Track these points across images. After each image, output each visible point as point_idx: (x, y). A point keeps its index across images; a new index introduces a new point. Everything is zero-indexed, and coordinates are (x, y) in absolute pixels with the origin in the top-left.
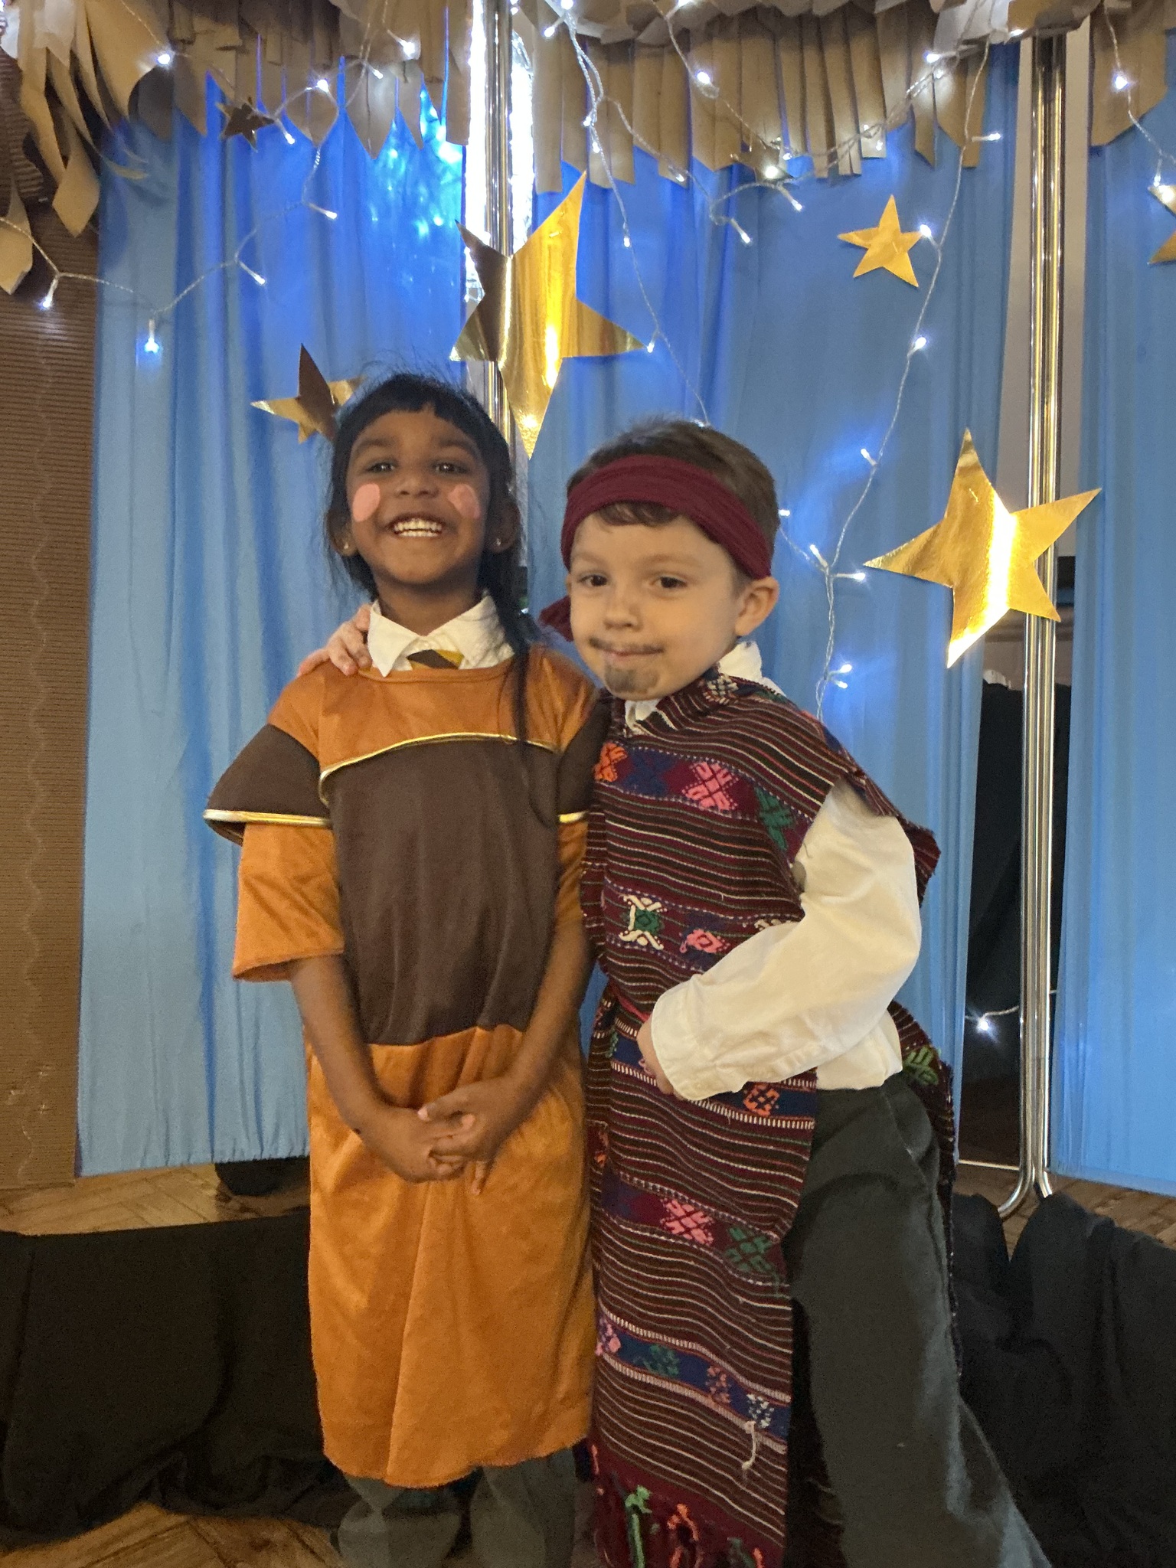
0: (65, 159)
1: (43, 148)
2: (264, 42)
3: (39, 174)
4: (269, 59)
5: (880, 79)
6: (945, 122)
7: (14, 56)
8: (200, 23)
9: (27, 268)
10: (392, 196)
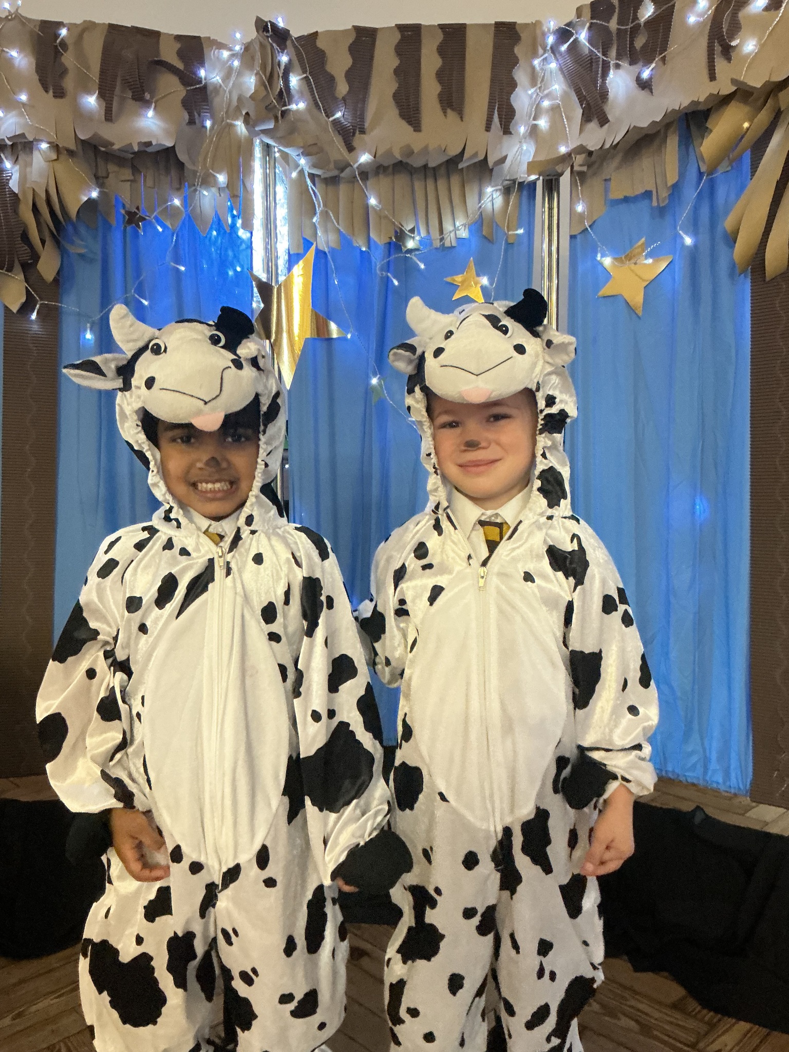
0: (43, 242)
1: (31, 237)
2: (145, 177)
3: (29, 251)
4: (148, 185)
5: (465, 196)
6: (498, 219)
7: (17, 192)
8: (112, 168)
9: (23, 299)
10: (214, 255)
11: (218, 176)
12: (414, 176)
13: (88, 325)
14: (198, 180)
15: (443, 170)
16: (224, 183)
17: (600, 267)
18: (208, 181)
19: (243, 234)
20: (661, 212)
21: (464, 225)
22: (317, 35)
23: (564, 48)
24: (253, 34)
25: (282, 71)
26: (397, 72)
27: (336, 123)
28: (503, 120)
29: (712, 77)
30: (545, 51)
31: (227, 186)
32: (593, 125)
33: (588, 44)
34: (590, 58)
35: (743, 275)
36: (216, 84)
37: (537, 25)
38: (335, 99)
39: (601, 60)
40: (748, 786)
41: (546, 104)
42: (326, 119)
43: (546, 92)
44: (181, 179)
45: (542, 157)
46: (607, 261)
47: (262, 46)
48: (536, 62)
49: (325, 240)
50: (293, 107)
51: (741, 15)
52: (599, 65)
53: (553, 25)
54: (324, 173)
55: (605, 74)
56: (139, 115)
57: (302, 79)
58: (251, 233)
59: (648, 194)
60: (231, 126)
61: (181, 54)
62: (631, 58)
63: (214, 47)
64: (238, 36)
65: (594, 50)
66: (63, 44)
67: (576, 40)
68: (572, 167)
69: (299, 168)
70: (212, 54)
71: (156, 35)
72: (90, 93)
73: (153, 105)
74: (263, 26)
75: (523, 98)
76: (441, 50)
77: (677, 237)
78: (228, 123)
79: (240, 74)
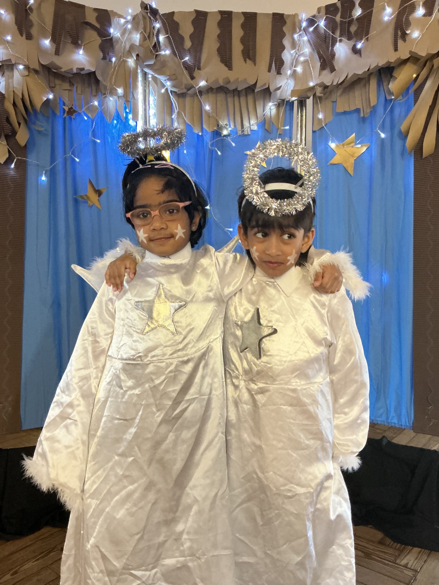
0: (19, 124)
1: (11, 120)
2: (77, 88)
3: (11, 128)
4: (78, 93)
5: (256, 108)
6: (274, 121)
7: (4, 93)
8: (58, 82)
9: (7, 156)
10: (115, 134)
11: (118, 89)
12: (228, 95)
13: (44, 172)
14: (108, 91)
15: (244, 93)
16: (122, 94)
17: (329, 149)
18: (113, 92)
19: (132, 123)
21: (256, 123)
22: (174, 13)
23: (311, 29)
24: (139, 10)
25: (156, 32)
26: (219, 36)
27: (185, 63)
28: (277, 66)
29: (396, 50)
30: (300, 30)
31: (123, 96)
32: (326, 72)
33: (324, 27)
34: (325, 35)
35: (409, 155)
36: (117, 38)
37: (295, 16)
38: (184, 49)
40: (411, 425)
41: (302, 59)
42: (180, 60)
43: (301, 53)
44: (98, 90)
45: (298, 88)
46: (333, 145)
47: (144, 18)
48: (296, 36)
50: (163, 53)
51: (411, 18)
52: (330, 39)
53: (304, 16)
54: (179, 90)
55: (333, 44)
56: (74, 52)
57: (166, 37)
58: (136, 123)
59: (358, 111)
60: (125, 62)
61: (98, 19)
62: (348, 36)
63: (116, 17)
64: (130, 11)
65: (327, 30)
66: (31, 9)
67: (318, 25)
68: (314, 94)
69: (166, 88)
70: (115, 21)
71: (83, 7)
72: (46, 38)
73: (83, 47)
74: (145, 7)
75: (287, 55)
76: (243, 26)
78: (124, 60)
79: (130, 33)
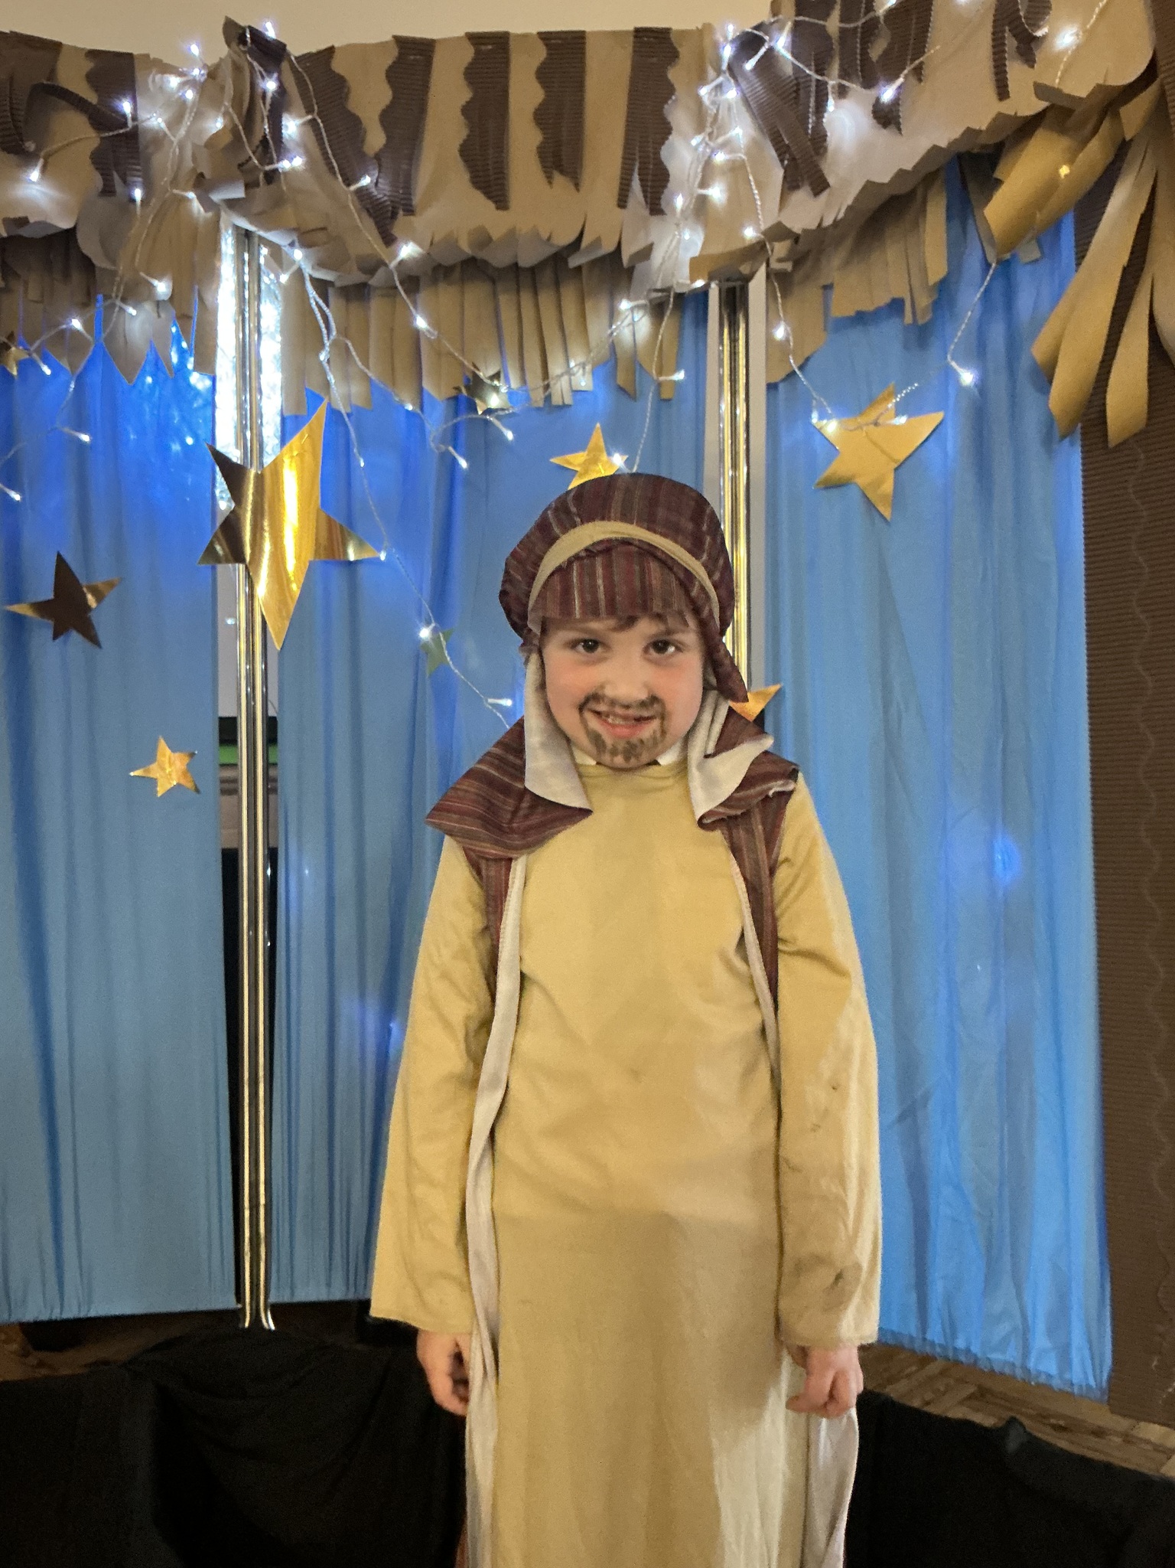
4: (30, 297)
5: (583, 319)
6: (642, 356)
10: (147, 417)
11: (156, 282)
12: (500, 287)
14: (118, 290)
15: (547, 275)
16: (166, 295)
17: (818, 438)
18: (136, 292)
19: (198, 381)
20: (921, 336)
21: (583, 366)
22: (334, 52)
23: (750, 65)
24: (222, 50)
25: (268, 107)
26: (466, 110)
27: (362, 194)
28: (649, 188)
29: (1003, 92)
30: (719, 72)
31: (171, 298)
32: (802, 196)
33: (789, 56)
34: (795, 82)
35: (1067, 439)
36: (157, 132)
37: (704, 32)
38: (362, 155)
39: (813, 84)
40: (1104, 1384)
41: (720, 158)
42: (344, 187)
43: (720, 140)
44: (90, 288)
45: (717, 249)
46: (831, 428)
47: (237, 68)
48: (704, 92)
49: (343, 393)
50: (285, 165)
52: (810, 91)
53: (732, 30)
54: (339, 276)
55: (820, 106)
56: (17, 180)
57: (304, 124)
58: (214, 380)
59: (896, 306)
60: (179, 200)
61: (92, 78)
62: (863, 77)
63: (154, 72)
64: (195, 50)
65: (801, 66)
67: (771, 50)
68: (768, 265)
69: (295, 268)
70: (149, 79)
71: (55, 47)
73: (41, 162)
74: (236, 34)
75: (681, 151)
76: (543, 74)
77: (950, 375)
78: (175, 195)
79: (199, 115)
